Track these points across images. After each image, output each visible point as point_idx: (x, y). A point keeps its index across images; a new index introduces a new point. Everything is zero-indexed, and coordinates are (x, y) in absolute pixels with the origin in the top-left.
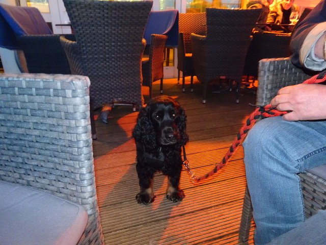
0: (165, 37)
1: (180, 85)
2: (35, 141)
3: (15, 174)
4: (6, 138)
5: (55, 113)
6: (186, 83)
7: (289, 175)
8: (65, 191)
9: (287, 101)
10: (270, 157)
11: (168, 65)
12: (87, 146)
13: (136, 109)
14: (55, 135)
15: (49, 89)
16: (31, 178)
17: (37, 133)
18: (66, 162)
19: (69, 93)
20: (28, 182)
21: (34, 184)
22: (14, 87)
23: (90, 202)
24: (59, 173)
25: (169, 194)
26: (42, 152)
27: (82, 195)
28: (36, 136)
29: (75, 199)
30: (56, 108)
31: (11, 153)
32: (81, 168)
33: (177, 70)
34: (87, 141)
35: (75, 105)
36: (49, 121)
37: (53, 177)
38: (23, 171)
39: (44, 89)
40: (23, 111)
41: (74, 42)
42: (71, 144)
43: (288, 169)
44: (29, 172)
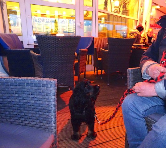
0: (87, 50)
1: (95, 75)
2: (31, 105)
3: (19, 121)
4: (17, 104)
5: (42, 94)
6: (98, 74)
7: (140, 118)
8: (43, 127)
9: (137, 88)
10: (132, 111)
11: (88, 64)
12: (55, 107)
13: (71, 89)
14: (41, 102)
15: (41, 84)
16: (27, 122)
17: (33, 102)
18: (45, 113)
19: (49, 86)
20: (26, 124)
21: (29, 125)
22: (24, 83)
23: (54, 131)
24: (41, 119)
25: (88, 135)
26: (35, 110)
27: (51, 128)
28: (32, 103)
29: (48, 130)
30: (43, 91)
31: (19, 111)
32: (51, 116)
33: (93, 67)
34: (55, 105)
35: (51, 90)
36: (39, 97)
37: (38, 121)
38: (23, 119)
39: (38, 84)
40: (28, 93)
41: (39, 55)
42: (48, 106)
43: (139, 116)
44: (27, 119)
